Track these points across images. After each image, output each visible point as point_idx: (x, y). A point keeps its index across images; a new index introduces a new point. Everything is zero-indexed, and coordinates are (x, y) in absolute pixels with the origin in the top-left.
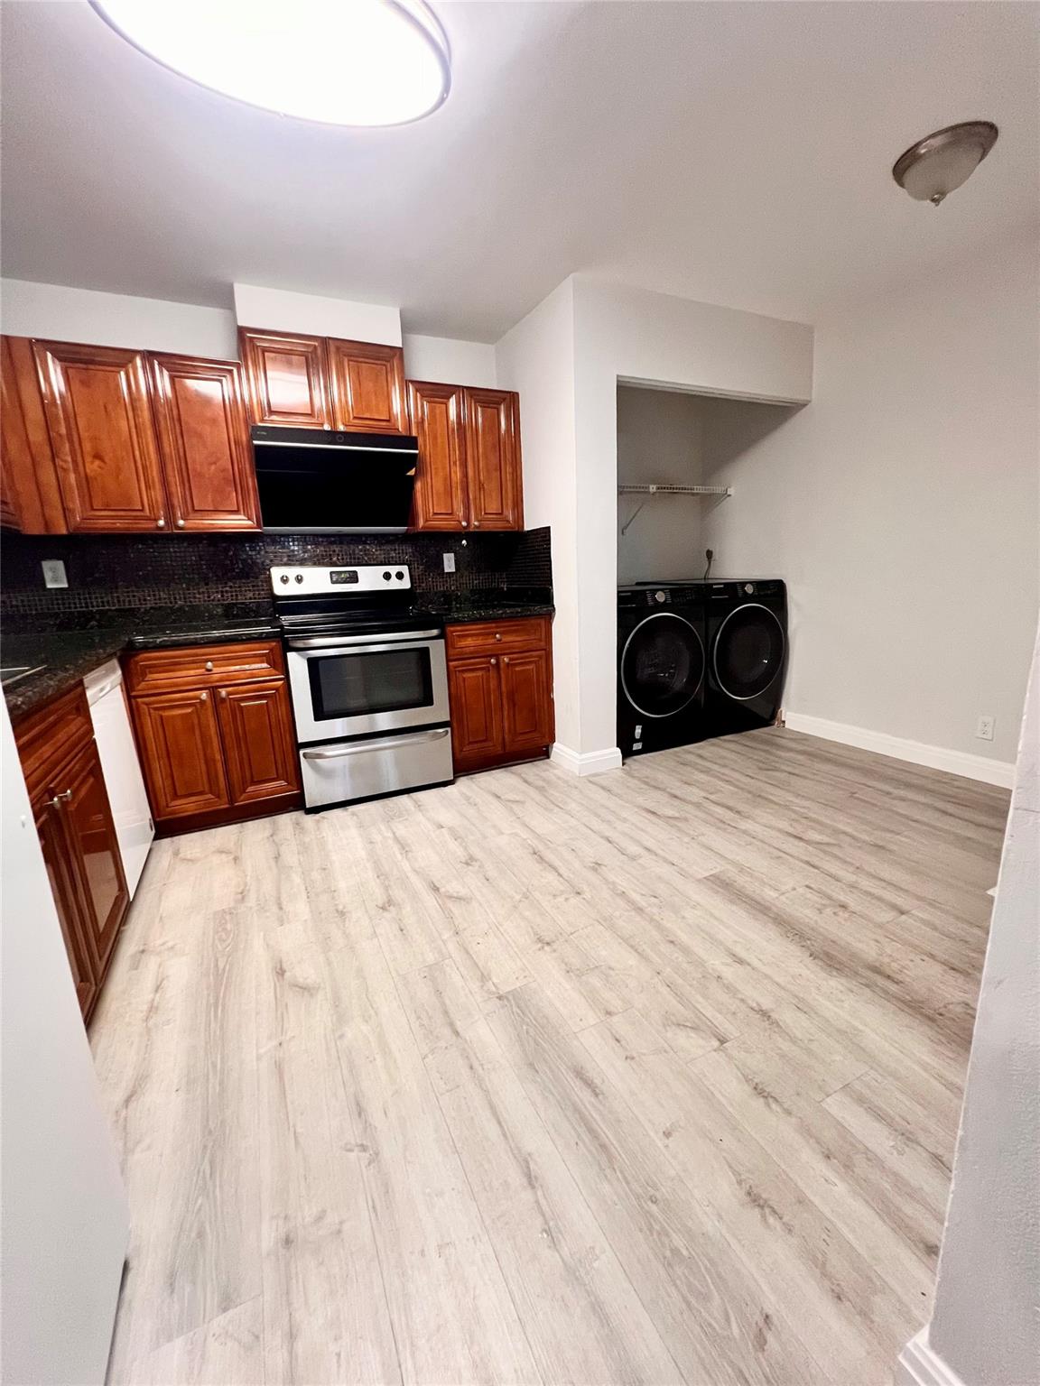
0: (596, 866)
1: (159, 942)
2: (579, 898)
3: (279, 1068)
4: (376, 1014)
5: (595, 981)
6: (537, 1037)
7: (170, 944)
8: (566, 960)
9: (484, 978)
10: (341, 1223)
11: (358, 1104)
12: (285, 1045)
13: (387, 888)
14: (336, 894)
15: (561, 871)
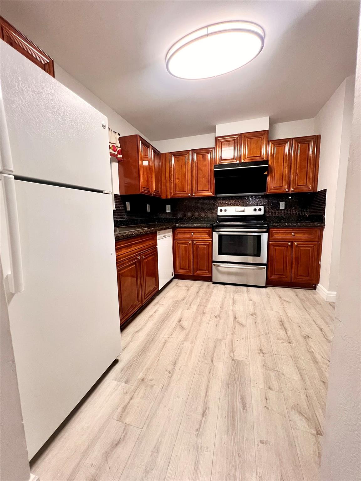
0: (307, 337)
1: (161, 302)
2: (289, 344)
3: (165, 342)
4: (195, 343)
5: (273, 375)
6: (236, 378)
7: (163, 304)
8: (266, 362)
9: (232, 351)
10: (154, 385)
11: (175, 362)
12: (170, 338)
13: (221, 312)
14: (206, 308)
15: (288, 332)
